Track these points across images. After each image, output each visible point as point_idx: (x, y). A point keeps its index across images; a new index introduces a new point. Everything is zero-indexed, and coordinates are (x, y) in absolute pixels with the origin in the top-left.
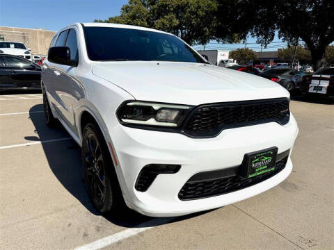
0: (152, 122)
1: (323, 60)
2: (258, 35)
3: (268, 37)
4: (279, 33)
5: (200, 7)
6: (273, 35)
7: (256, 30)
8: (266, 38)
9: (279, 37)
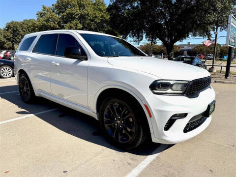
0: (169, 91)
1: (173, 52)
2: (133, 36)
3: (139, 38)
4: (146, 35)
5: (96, 17)
6: (142, 37)
7: (132, 33)
8: (138, 38)
9: (146, 38)
